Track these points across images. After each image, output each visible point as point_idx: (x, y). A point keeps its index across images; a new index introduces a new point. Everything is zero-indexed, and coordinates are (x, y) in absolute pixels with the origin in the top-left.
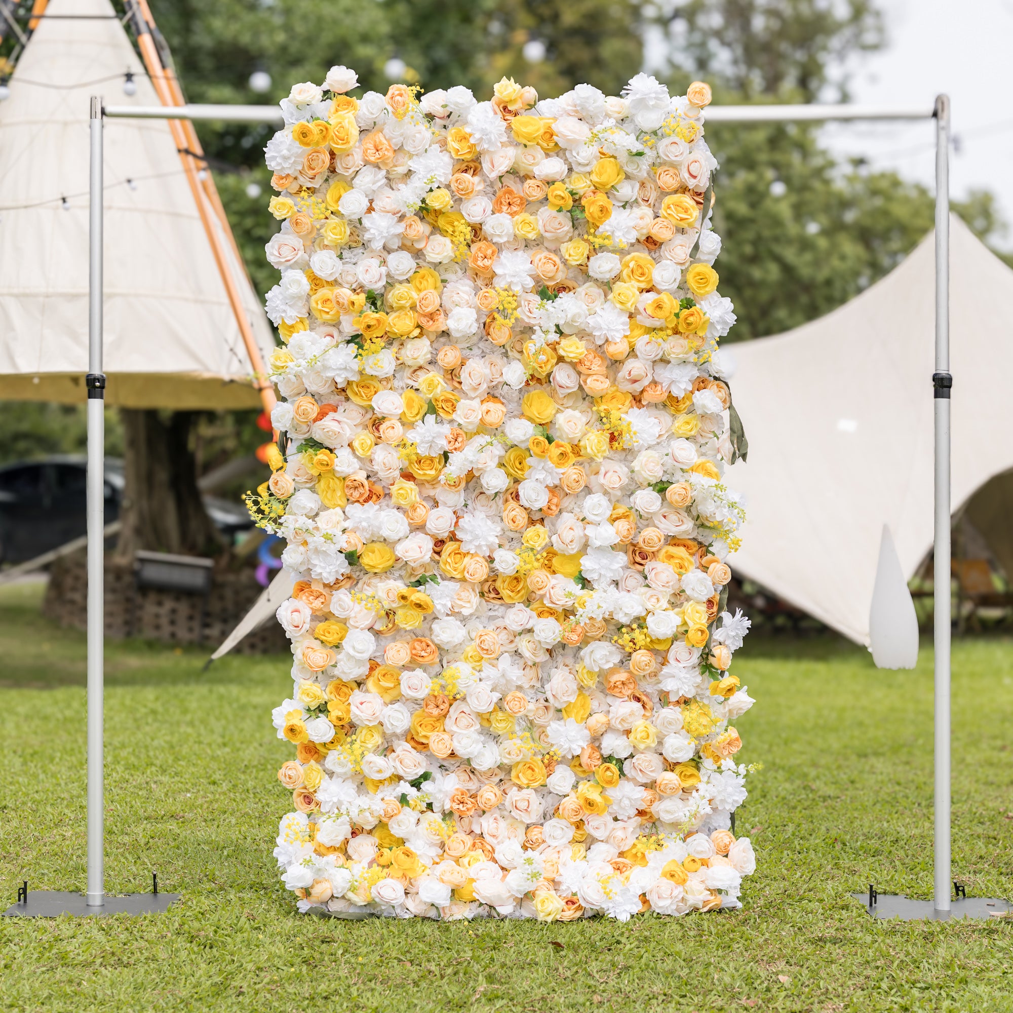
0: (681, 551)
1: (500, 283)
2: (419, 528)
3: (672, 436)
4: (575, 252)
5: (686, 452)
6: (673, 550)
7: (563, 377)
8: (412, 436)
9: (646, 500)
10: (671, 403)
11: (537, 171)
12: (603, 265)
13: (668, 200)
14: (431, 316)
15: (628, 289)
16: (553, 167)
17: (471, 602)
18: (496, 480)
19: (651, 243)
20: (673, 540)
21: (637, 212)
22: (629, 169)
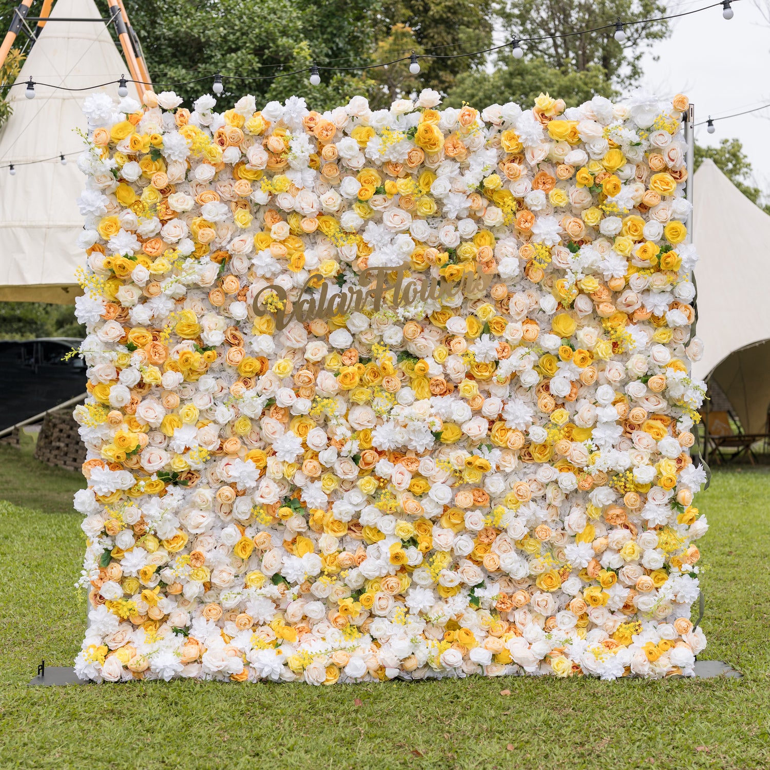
0: (658, 424)
1: (537, 240)
2: (477, 412)
3: (654, 343)
4: (592, 217)
5: (662, 354)
6: (652, 422)
7: (583, 304)
8: (472, 349)
9: (635, 389)
10: (655, 321)
11: (566, 159)
12: (610, 226)
13: (654, 177)
14: (487, 264)
15: (626, 242)
16: (577, 156)
17: (511, 463)
18: (531, 378)
19: (643, 208)
20: (653, 416)
21: (633, 187)
22: (630, 155)
